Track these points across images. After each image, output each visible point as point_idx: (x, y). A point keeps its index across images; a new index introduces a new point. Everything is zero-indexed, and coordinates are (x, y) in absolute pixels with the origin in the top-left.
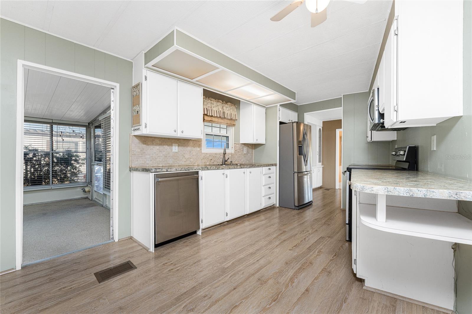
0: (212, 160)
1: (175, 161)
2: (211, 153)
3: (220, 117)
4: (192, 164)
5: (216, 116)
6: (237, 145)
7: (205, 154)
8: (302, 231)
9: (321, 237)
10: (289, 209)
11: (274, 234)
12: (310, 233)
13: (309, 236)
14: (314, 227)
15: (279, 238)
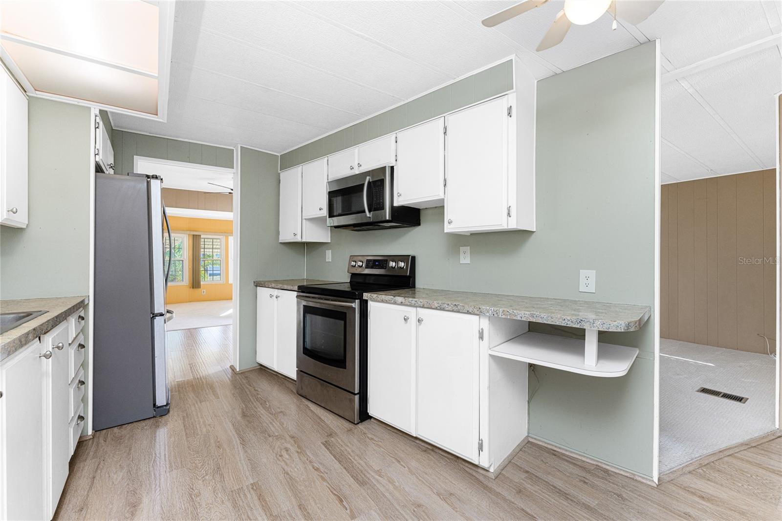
8: (280, 458)
9: (324, 444)
10: (135, 424)
11: (249, 513)
12: (299, 451)
13: (310, 457)
14: (277, 434)
15: (282, 514)
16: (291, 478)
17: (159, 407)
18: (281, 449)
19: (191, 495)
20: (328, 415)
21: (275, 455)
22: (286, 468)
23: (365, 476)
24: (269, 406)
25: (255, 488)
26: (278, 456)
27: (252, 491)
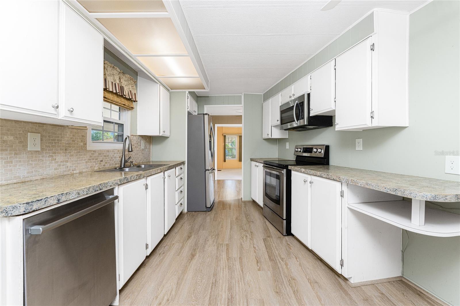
0: (102, 161)
1: (33, 170)
2: (101, 151)
7: (93, 152)
8: (242, 238)
9: (263, 239)
10: (200, 212)
11: (221, 253)
12: (251, 238)
13: (254, 242)
14: (245, 229)
15: (232, 258)
16: (242, 247)
17: (207, 208)
18: (244, 236)
19: (205, 240)
20: (273, 229)
21: (240, 237)
22: (243, 243)
23: (275, 258)
24: (249, 218)
27: (225, 246)
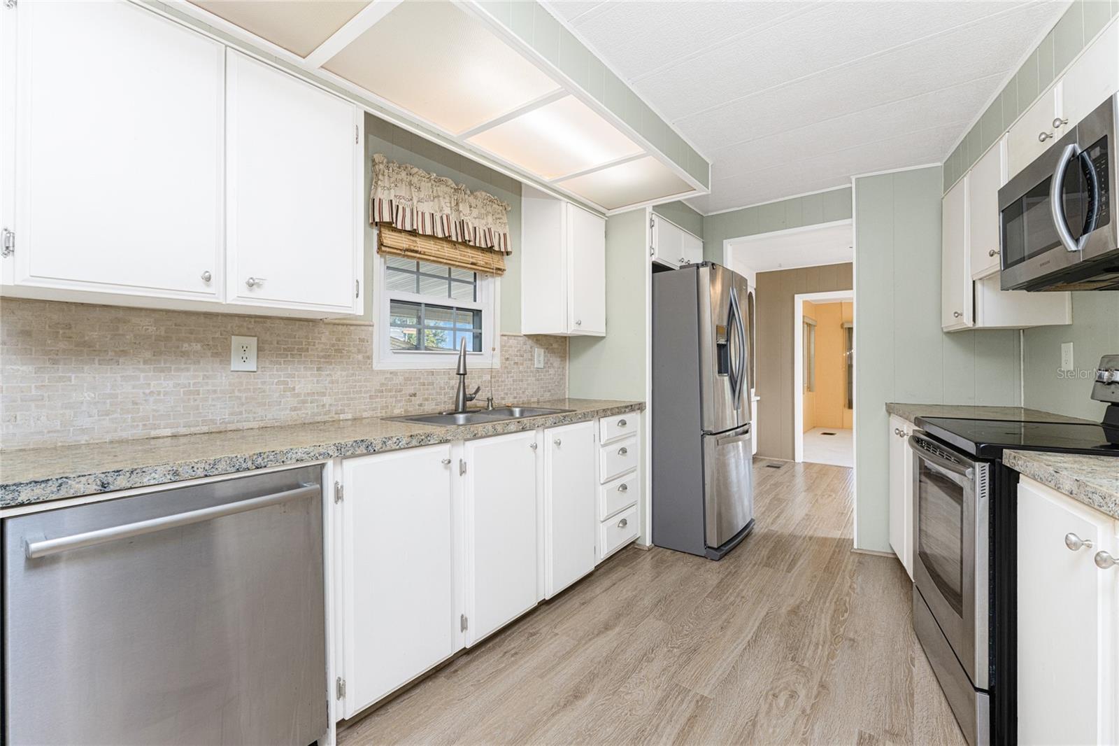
0: (415, 395)
1: (243, 409)
2: (410, 372)
3: (447, 239)
4: (327, 418)
5: (429, 232)
6: (512, 342)
7: (389, 376)
8: (771, 697)
9: (861, 737)
11: (663, 723)
12: (808, 712)
13: (812, 734)
14: (806, 664)
17: (709, 547)
18: (785, 688)
19: (645, 654)
21: (769, 688)
22: (761, 716)
24: (845, 621)
25: (700, 703)
26: (771, 692)
27: (693, 703)
